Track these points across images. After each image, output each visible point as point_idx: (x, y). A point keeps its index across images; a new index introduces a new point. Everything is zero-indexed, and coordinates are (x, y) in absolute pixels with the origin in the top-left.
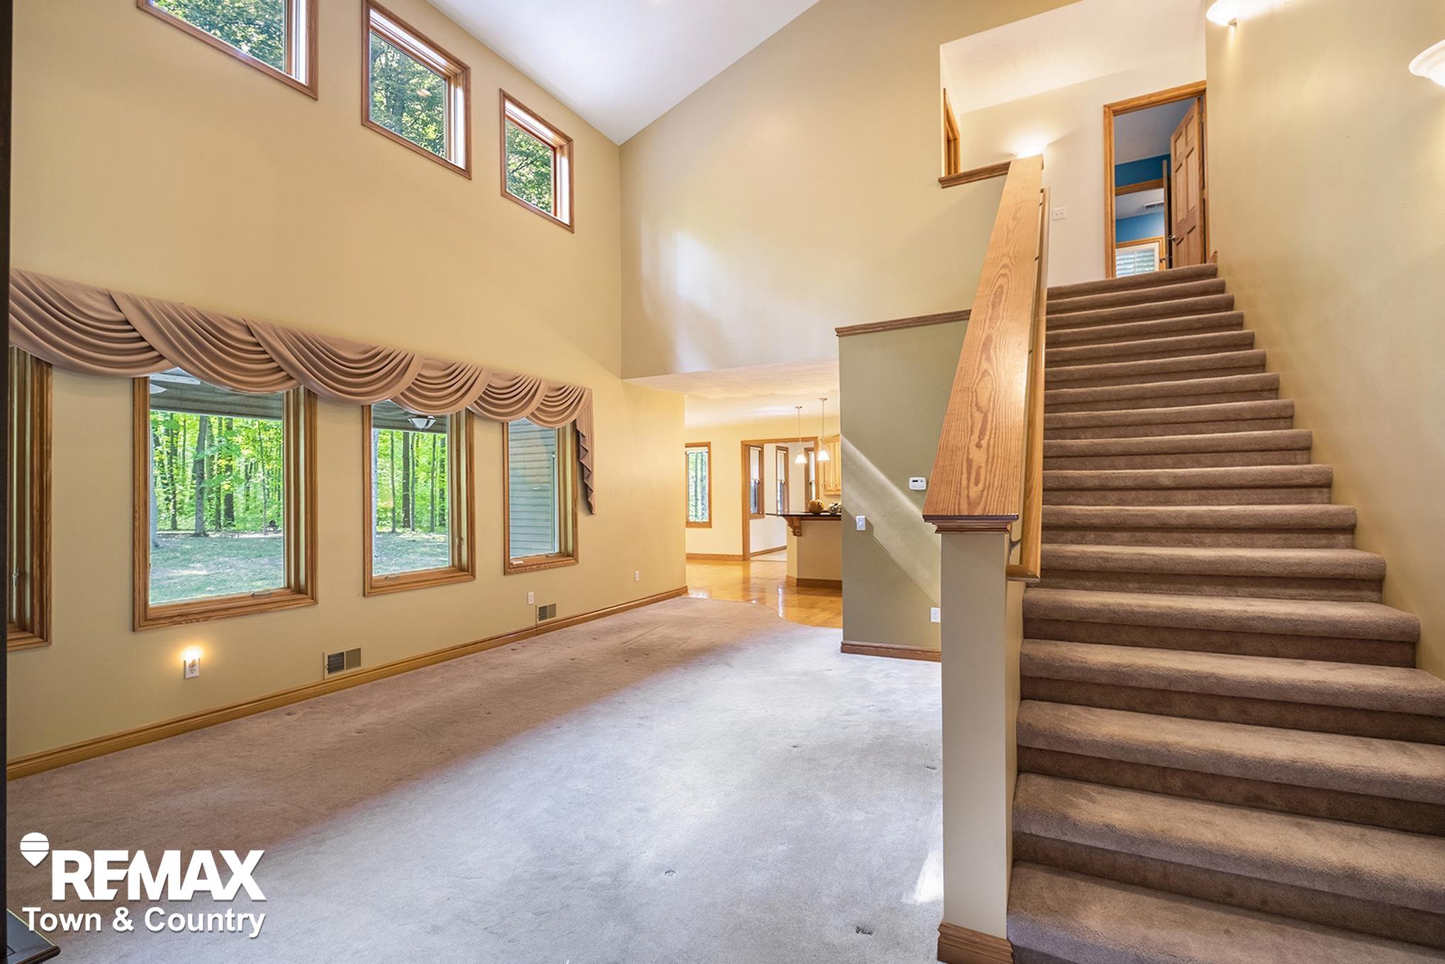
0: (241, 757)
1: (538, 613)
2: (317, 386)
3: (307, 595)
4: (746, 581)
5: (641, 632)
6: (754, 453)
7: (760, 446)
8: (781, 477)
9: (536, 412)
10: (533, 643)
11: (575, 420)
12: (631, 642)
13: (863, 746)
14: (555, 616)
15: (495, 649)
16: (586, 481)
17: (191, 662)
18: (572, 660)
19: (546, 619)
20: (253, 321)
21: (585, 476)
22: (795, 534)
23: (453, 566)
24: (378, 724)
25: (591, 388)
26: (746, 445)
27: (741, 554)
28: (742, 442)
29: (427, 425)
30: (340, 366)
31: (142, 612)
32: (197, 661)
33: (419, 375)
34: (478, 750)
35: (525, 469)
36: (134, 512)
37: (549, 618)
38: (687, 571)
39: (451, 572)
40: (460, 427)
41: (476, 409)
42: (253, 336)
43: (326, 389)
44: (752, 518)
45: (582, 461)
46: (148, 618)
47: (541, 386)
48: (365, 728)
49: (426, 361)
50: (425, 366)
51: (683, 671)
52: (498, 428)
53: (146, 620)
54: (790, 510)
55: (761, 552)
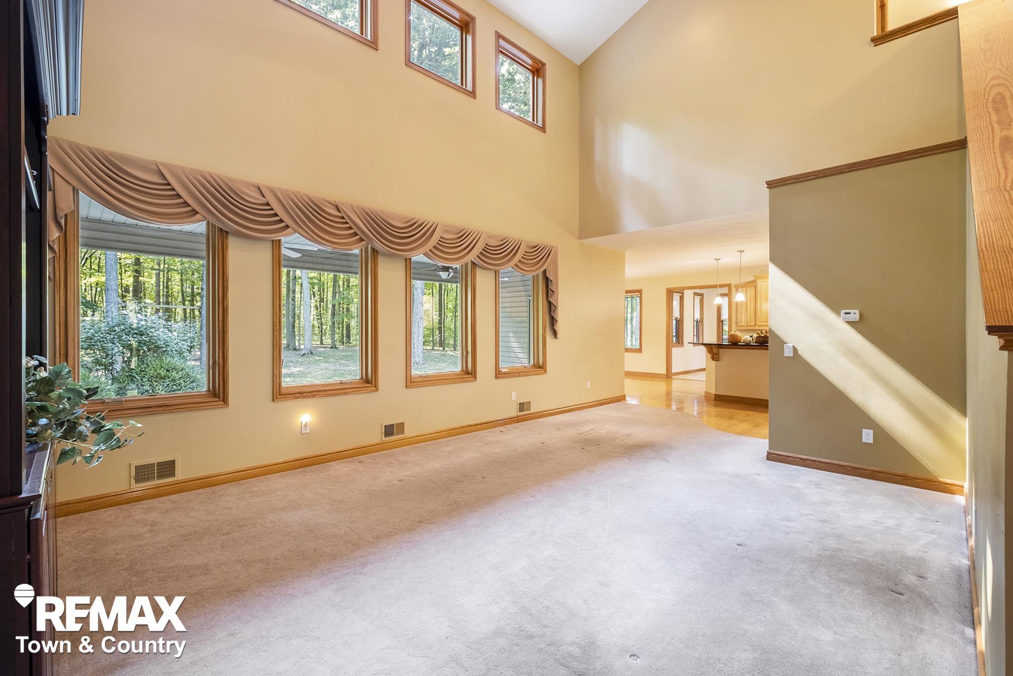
0: (328, 489)
1: (518, 407)
2: (379, 246)
3: (372, 384)
4: (669, 394)
5: (593, 427)
6: (676, 297)
7: (681, 291)
8: (697, 316)
9: (518, 264)
10: (515, 428)
11: (545, 270)
12: (585, 434)
13: (812, 556)
14: (530, 410)
15: (489, 430)
16: (552, 314)
17: (305, 423)
18: (543, 443)
19: (524, 411)
20: (340, 203)
21: (552, 311)
22: (713, 359)
23: (463, 370)
24: (412, 477)
25: (556, 246)
26: (670, 291)
27: (665, 373)
28: (667, 289)
29: (448, 276)
30: (392, 232)
31: (278, 390)
32: (308, 423)
33: (441, 237)
34: (475, 506)
35: (510, 307)
36: (273, 326)
37: (526, 411)
38: (625, 383)
39: (461, 375)
40: (467, 275)
41: (480, 263)
42: (340, 212)
43: (382, 246)
44: (674, 346)
45: (550, 300)
46: (281, 393)
47: (522, 244)
48: (403, 478)
49: (446, 228)
50: (446, 231)
51: (628, 461)
52: (492, 274)
53: (280, 394)
54: (704, 340)
55: (680, 372)
